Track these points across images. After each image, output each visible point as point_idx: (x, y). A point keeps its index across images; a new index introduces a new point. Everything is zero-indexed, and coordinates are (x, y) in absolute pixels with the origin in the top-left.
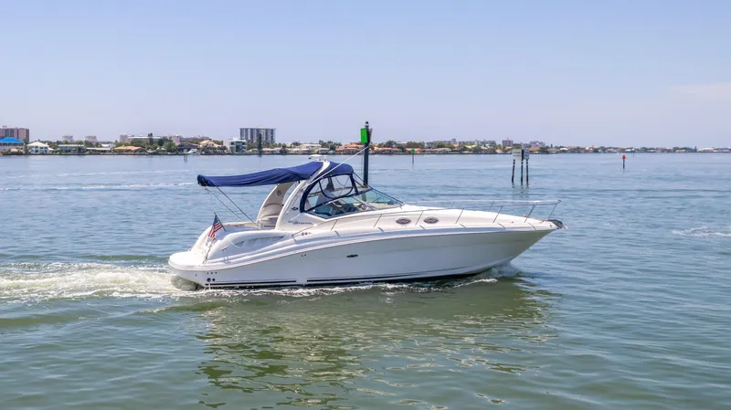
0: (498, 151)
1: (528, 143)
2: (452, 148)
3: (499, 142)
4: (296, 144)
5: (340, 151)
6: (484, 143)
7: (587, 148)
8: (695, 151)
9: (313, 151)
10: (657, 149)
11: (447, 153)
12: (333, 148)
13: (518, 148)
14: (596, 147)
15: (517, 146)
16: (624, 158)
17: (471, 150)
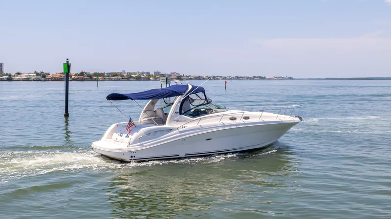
0: (151, 78)
1: (169, 73)
2: (122, 76)
3: (152, 73)
4: (19, 74)
5: (49, 78)
6: (142, 74)
7: (204, 77)
8: (264, 78)
9: (30, 78)
10: (244, 77)
11: (119, 80)
12: (44, 76)
13: (163, 76)
14: (209, 76)
15: (163, 75)
16: (226, 82)
17: (134, 78)
